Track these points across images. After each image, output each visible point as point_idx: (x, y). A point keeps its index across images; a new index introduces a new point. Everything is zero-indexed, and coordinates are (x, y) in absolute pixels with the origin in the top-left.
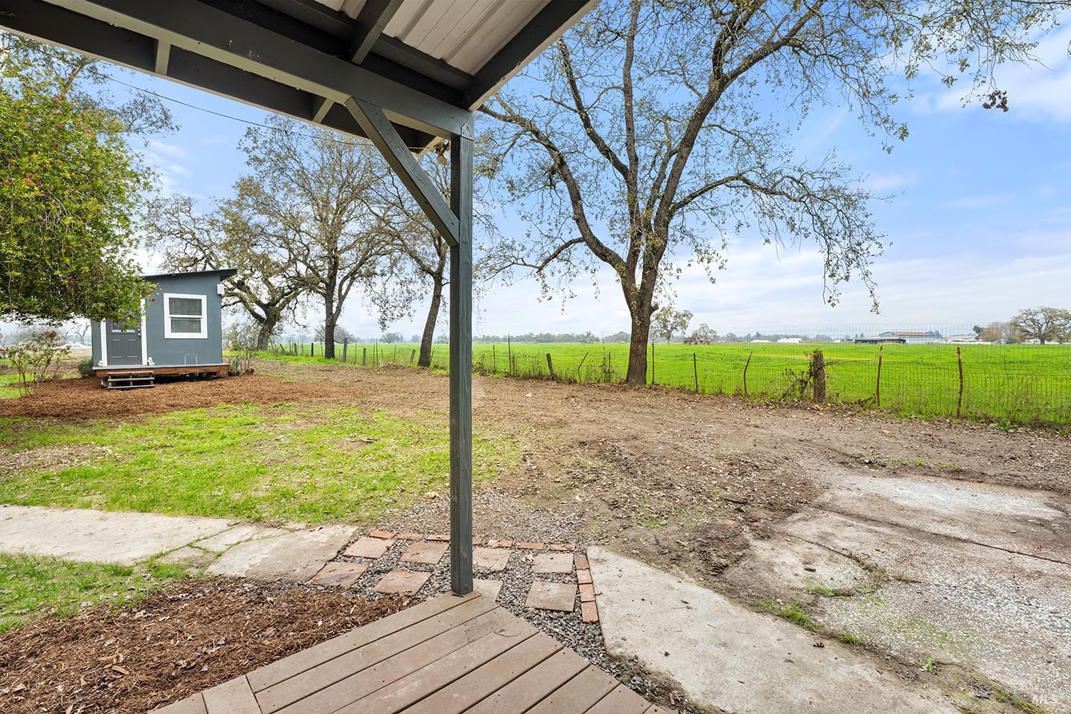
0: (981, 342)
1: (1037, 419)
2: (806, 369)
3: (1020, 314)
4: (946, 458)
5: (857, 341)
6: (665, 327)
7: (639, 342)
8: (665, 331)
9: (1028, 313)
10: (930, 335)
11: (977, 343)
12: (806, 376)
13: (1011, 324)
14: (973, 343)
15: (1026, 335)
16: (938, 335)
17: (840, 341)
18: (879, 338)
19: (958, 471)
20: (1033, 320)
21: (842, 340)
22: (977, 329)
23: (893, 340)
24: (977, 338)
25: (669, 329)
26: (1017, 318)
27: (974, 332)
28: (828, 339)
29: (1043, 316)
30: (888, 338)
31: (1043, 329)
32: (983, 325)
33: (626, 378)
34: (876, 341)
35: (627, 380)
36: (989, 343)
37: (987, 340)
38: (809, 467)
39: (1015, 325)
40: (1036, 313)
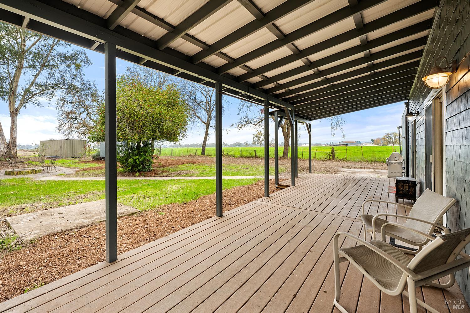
0: (374, 145)
1: (375, 160)
2: (331, 152)
3: (386, 135)
4: (359, 166)
5: (331, 145)
6: (259, 140)
7: (287, 146)
8: (259, 142)
9: (388, 134)
10: (357, 142)
11: (373, 146)
12: (330, 154)
13: (383, 139)
14: (371, 146)
15: (389, 142)
16: (359, 143)
17: (324, 145)
18: (339, 144)
19: (361, 167)
20: (390, 137)
21: (326, 145)
22: (373, 140)
23: (343, 145)
24: (373, 144)
25: (261, 141)
26: (385, 136)
27: (371, 141)
28: (320, 144)
29: (393, 136)
30: (342, 144)
31: (393, 140)
32: (374, 138)
33: (282, 156)
34: (338, 145)
35: (283, 156)
36: (377, 146)
37: (376, 144)
38: (337, 168)
39: (384, 138)
40: (391, 134)
